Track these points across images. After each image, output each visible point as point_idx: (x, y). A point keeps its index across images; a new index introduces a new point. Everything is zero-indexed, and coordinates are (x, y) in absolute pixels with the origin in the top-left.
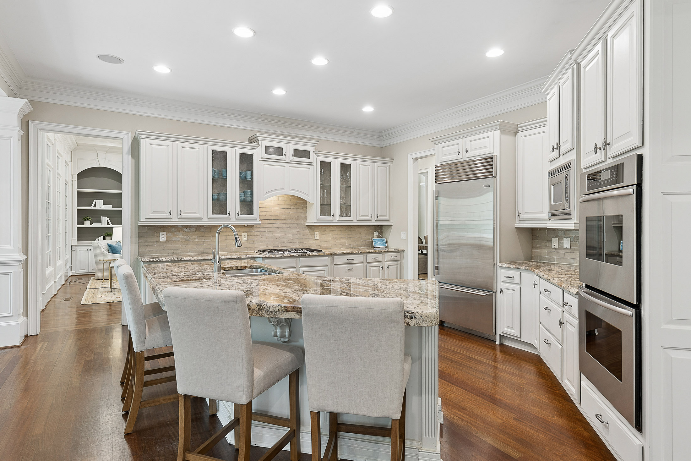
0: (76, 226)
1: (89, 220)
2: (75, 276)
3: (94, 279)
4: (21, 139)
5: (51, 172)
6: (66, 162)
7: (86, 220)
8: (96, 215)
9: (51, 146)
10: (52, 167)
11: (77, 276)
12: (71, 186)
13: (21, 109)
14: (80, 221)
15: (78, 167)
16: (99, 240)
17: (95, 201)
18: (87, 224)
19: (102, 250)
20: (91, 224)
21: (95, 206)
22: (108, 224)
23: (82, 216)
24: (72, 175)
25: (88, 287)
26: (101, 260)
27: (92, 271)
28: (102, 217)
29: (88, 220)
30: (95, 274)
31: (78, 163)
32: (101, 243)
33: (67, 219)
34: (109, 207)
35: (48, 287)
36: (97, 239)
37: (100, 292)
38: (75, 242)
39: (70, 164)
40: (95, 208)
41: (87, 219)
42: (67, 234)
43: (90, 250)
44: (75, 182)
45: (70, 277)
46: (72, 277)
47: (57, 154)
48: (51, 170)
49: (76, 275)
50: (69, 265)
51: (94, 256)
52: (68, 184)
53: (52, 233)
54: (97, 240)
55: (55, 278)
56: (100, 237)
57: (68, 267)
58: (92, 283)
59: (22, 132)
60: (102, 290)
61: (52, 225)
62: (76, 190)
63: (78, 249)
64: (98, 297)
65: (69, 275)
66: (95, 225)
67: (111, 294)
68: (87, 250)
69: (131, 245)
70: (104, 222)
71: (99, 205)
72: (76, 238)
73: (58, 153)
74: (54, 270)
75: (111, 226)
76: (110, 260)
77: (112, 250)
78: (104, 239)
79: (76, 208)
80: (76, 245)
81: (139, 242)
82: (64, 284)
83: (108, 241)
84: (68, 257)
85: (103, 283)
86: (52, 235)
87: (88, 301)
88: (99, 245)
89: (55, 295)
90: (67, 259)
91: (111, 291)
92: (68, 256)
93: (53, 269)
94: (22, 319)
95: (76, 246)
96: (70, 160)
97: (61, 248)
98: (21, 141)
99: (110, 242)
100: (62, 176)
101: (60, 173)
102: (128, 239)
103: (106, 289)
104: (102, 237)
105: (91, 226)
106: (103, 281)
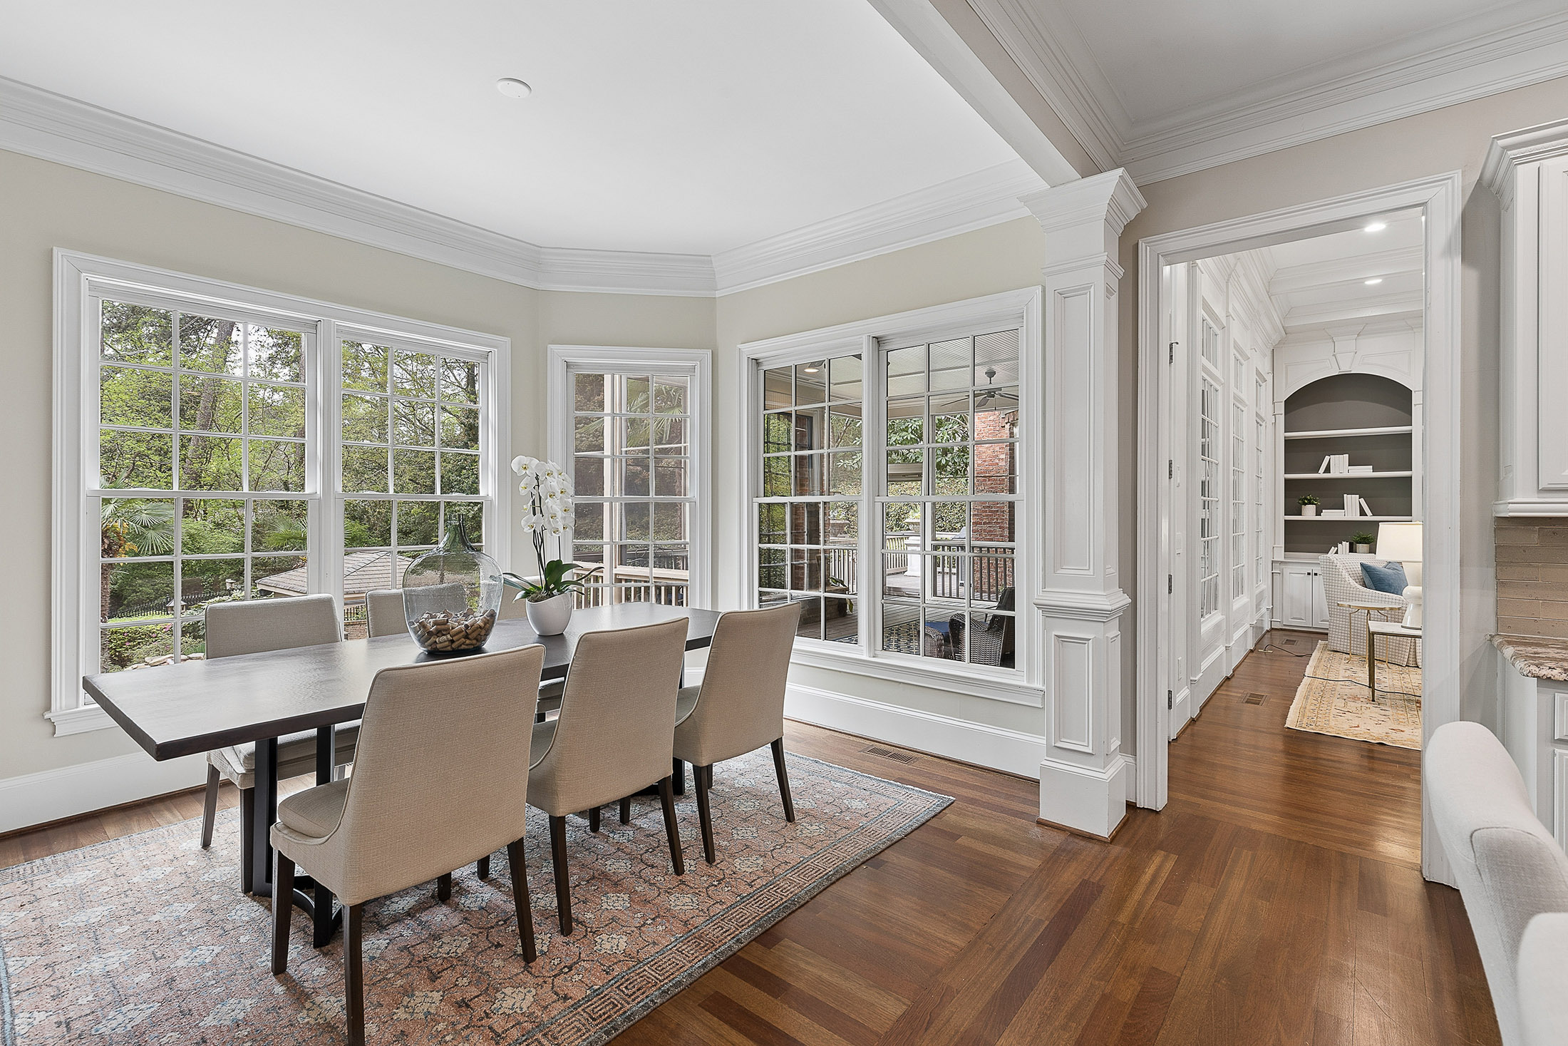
0: (1282, 518)
1: (1313, 504)
2: (1281, 632)
3: (1325, 648)
4: (1117, 291)
5: (1220, 392)
6: (1258, 373)
7: (1305, 504)
8: (1332, 492)
9: (1218, 332)
10: (1223, 380)
11: (1284, 632)
12: (1270, 427)
13: (1112, 204)
14: (1292, 507)
15: (1286, 384)
16: (1337, 553)
17: (1327, 458)
18: (1309, 513)
19: (1347, 579)
20: (1318, 513)
21: (1328, 470)
22: (1363, 513)
23: (1296, 495)
24: (1274, 403)
25: (1309, 670)
26: (1342, 606)
27: (1319, 624)
28: (1345, 495)
29: (1310, 503)
30: (1327, 634)
31: (1287, 374)
32: (1345, 560)
33: (1262, 501)
34: (1365, 471)
35: (1205, 665)
36: (1333, 549)
37: (1341, 697)
38: (1280, 555)
39: (1269, 378)
40: (1327, 476)
41: (1310, 500)
42: (1262, 536)
43: (1316, 574)
44: (1281, 419)
45: (1268, 631)
46: (1273, 632)
47: (1233, 351)
48: (1218, 388)
49: (1282, 630)
50: (1266, 605)
51: (1324, 592)
52: (1264, 424)
53: (1220, 534)
54: (1331, 555)
55: (1228, 639)
56: (1339, 545)
57: (1264, 610)
58: (1320, 660)
59: (1119, 271)
60: (1347, 691)
61: (1220, 515)
62: (1282, 435)
63: (1288, 570)
64: (1334, 711)
65: (1267, 627)
66: (1328, 515)
67: (1373, 711)
68: (1309, 574)
69: (1461, 594)
70: (1352, 508)
71: (1340, 467)
72: (1283, 545)
73: (1237, 347)
74: (1225, 620)
75: (1370, 517)
76: (1369, 609)
77: (1374, 579)
78: (1352, 550)
79: (1282, 476)
80: (1283, 560)
81: (1501, 584)
82: (1252, 651)
83: (1362, 557)
84: (1263, 587)
85: (1348, 666)
86: (1220, 539)
87: (1305, 720)
88: (1338, 565)
89: (1228, 679)
90: (1262, 592)
91: (1373, 700)
92: (1265, 585)
93: (1224, 617)
94: (1120, 761)
95: (1282, 562)
96: (1268, 367)
97: (1246, 567)
98: (1116, 295)
99: (1368, 559)
100: (1247, 403)
101: (1243, 396)
102: (1449, 570)
103: (1356, 690)
104: (1346, 545)
105: (1318, 518)
106: (1349, 659)
